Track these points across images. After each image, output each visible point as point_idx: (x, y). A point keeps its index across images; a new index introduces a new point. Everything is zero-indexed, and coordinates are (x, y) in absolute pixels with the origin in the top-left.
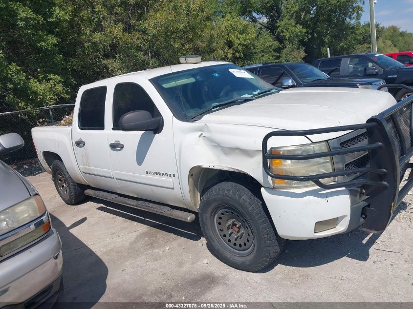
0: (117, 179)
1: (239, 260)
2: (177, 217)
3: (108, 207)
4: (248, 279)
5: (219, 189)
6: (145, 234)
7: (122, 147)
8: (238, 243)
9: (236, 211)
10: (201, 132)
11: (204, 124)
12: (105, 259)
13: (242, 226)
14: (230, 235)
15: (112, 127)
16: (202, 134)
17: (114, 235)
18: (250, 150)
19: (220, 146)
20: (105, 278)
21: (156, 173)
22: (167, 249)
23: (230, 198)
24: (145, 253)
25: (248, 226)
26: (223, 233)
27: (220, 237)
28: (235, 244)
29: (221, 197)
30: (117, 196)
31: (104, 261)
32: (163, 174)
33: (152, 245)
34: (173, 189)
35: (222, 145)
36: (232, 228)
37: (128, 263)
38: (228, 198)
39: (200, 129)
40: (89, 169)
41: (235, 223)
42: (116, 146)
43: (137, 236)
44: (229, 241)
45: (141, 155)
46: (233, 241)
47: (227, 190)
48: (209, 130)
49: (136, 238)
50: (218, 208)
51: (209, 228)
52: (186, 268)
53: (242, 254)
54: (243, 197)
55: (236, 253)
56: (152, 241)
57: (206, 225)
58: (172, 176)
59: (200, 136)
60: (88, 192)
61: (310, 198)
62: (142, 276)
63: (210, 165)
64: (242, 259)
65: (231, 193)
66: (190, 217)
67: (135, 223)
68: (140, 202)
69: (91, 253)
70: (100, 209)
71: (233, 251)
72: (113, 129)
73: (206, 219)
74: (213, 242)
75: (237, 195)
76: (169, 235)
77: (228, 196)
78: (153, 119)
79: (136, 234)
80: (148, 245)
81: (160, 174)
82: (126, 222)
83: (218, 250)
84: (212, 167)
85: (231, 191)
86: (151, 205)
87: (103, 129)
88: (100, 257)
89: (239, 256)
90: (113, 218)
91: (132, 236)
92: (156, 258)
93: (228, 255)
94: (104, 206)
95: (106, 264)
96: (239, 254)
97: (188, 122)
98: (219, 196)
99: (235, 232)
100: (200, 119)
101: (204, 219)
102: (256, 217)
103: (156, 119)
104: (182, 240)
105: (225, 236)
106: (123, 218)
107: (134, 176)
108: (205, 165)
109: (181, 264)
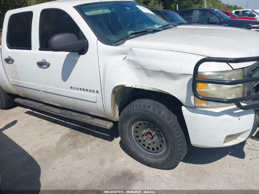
0: (43, 91)
1: (153, 160)
2: (98, 125)
3: (34, 112)
4: (160, 175)
5: (140, 106)
6: (68, 136)
7: (48, 65)
8: (151, 147)
9: (154, 124)
10: (125, 56)
11: (129, 48)
12: (36, 158)
13: (156, 134)
14: (144, 141)
15: (38, 47)
16: (126, 57)
17: (42, 136)
18: (175, 73)
19: (144, 69)
20: (39, 176)
21: (81, 89)
22: (89, 148)
23: (150, 113)
24: (71, 152)
25: (163, 136)
26: (138, 139)
27: (136, 142)
28: (148, 148)
29: (142, 112)
30: (43, 105)
31: (36, 159)
32: (87, 90)
33: (74, 145)
34: (96, 102)
35: (146, 68)
36: (146, 135)
37: (57, 162)
38: (148, 113)
39: (125, 53)
40: (18, 82)
41: (150, 131)
42: (42, 64)
43: (61, 137)
44: (144, 145)
45: (66, 73)
46: (147, 145)
47: (148, 106)
48: (134, 54)
49: (61, 139)
50: (137, 119)
51: (128, 135)
52: (107, 165)
53: (154, 156)
54: (162, 113)
55: (149, 155)
56: (74, 141)
57: (125, 132)
58: (96, 92)
59: (124, 59)
60: (17, 100)
61: (226, 116)
62: (71, 173)
63: (132, 84)
64: (154, 160)
65: (151, 110)
66: (109, 125)
67: (58, 126)
68: (64, 111)
69: (24, 153)
70: (28, 113)
71: (147, 153)
72: (40, 49)
73: (125, 128)
74: (130, 145)
75: (156, 111)
76: (87, 136)
77: (149, 112)
78: (79, 42)
79: (60, 135)
80: (72, 145)
81: (84, 90)
82: (51, 125)
83: (134, 152)
84: (134, 87)
85: (151, 107)
86: (74, 113)
87: (30, 49)
88: (33, 156)
89: (152, 157)
90: (40, 121)
91: (58, 137)
92: (80, 157)
93: (142, 156)
94: (31, 111)
95: (39, 163)
96: (151, 155)
97: (112, 45)
98: (140, 111)
99: (149, 139)
100: (123, 43)
101: (123, 128)
102: (173, 130)
103: (81, 41)
104: (99, 140)
105: (140, 141)
106: (48, 121)
107: (59, 90)
108: (128, 85)
109: (102, 163)
